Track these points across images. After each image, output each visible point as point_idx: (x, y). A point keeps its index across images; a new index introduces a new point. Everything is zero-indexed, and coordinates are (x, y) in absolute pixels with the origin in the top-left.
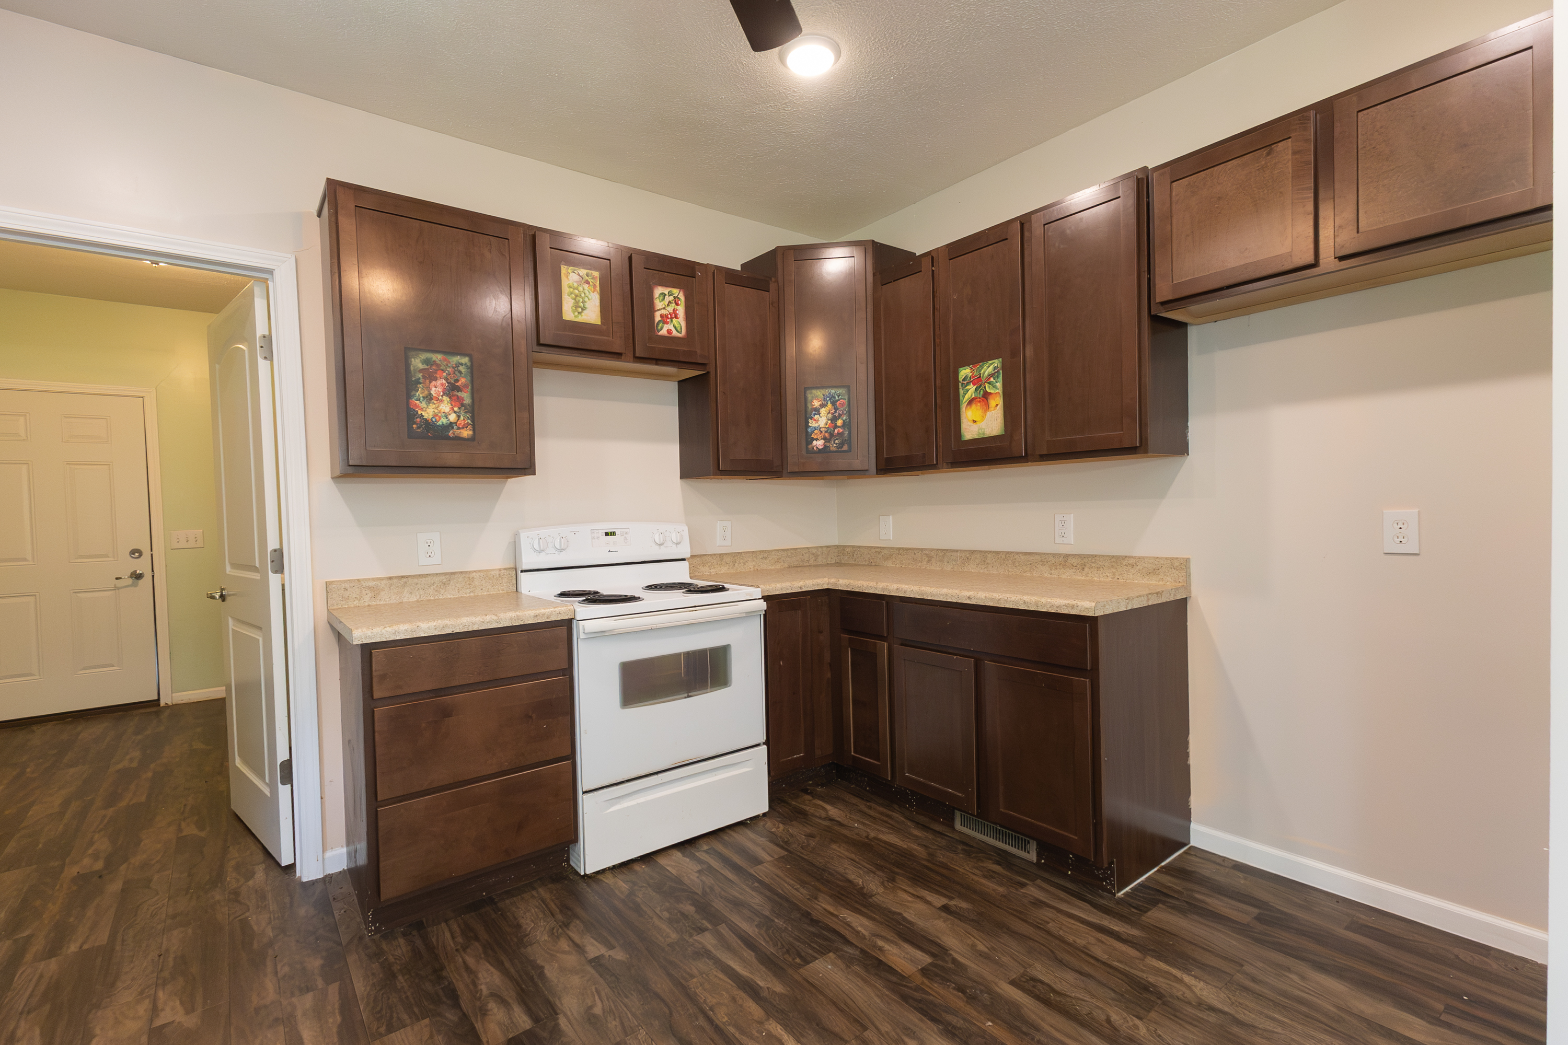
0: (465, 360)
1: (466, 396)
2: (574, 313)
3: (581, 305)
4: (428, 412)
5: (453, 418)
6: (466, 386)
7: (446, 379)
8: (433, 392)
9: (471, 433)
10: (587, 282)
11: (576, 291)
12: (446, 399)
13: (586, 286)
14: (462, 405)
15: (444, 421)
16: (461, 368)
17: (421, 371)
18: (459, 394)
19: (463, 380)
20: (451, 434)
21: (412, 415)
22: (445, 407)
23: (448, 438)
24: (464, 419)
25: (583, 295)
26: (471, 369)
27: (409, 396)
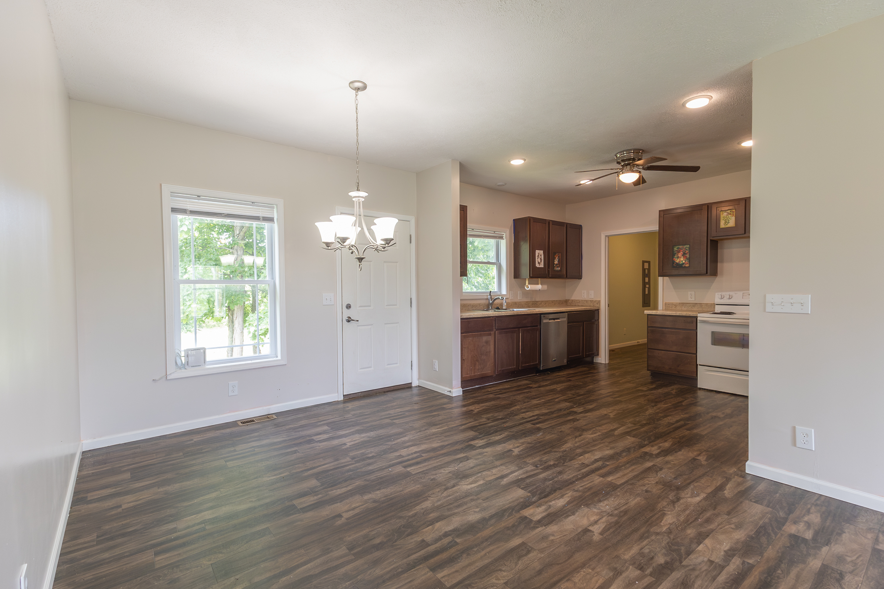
0: (688, 246)
1: (688, 256)
2: (724, 225)
3: (728, 222)
4: (677, 261)
5: (684, 262)
6: (688, 253)
7: (683, 252)
8: (679, 256)
9: (688, 265)
10: (730, 214)
11: (726, 218)
12: (682, 257)
13: (730, 216)
14: (687, 258)
15: (681, 262)
16: (687, 248)
17: (676, 251)
18: (686, 255)
19: (687, 251)
20: (683, 266)
21: (673, 262)
22: (682, 259)
23: (683, 267)
24: (687, 262)
25: (728, 218)
26: (690, 248)
27: (673, 258)
